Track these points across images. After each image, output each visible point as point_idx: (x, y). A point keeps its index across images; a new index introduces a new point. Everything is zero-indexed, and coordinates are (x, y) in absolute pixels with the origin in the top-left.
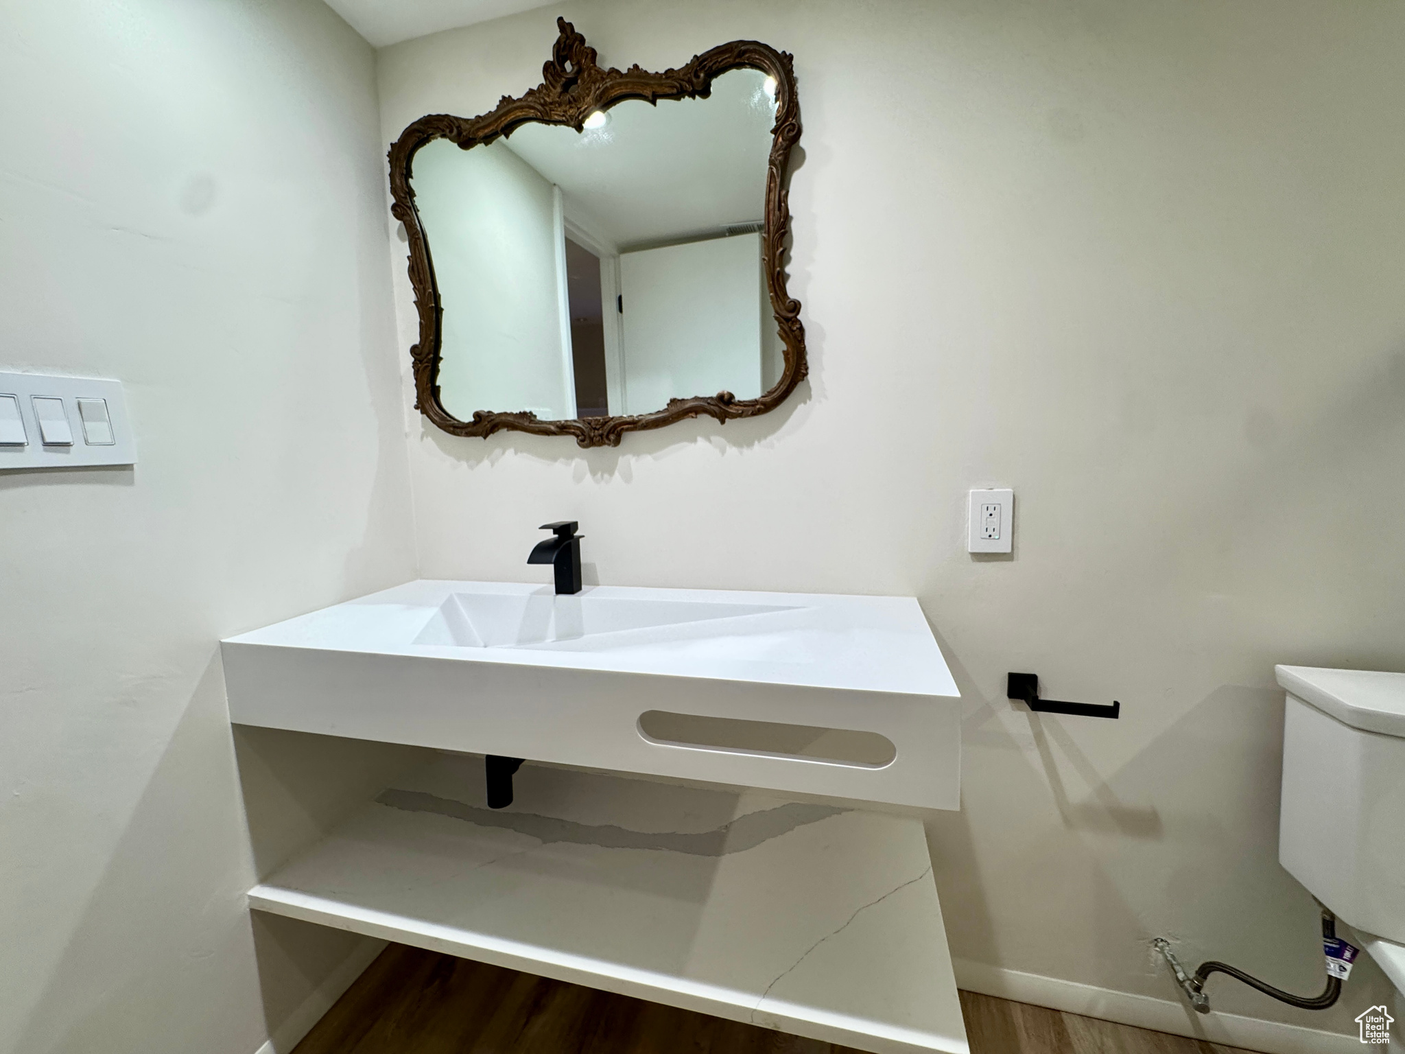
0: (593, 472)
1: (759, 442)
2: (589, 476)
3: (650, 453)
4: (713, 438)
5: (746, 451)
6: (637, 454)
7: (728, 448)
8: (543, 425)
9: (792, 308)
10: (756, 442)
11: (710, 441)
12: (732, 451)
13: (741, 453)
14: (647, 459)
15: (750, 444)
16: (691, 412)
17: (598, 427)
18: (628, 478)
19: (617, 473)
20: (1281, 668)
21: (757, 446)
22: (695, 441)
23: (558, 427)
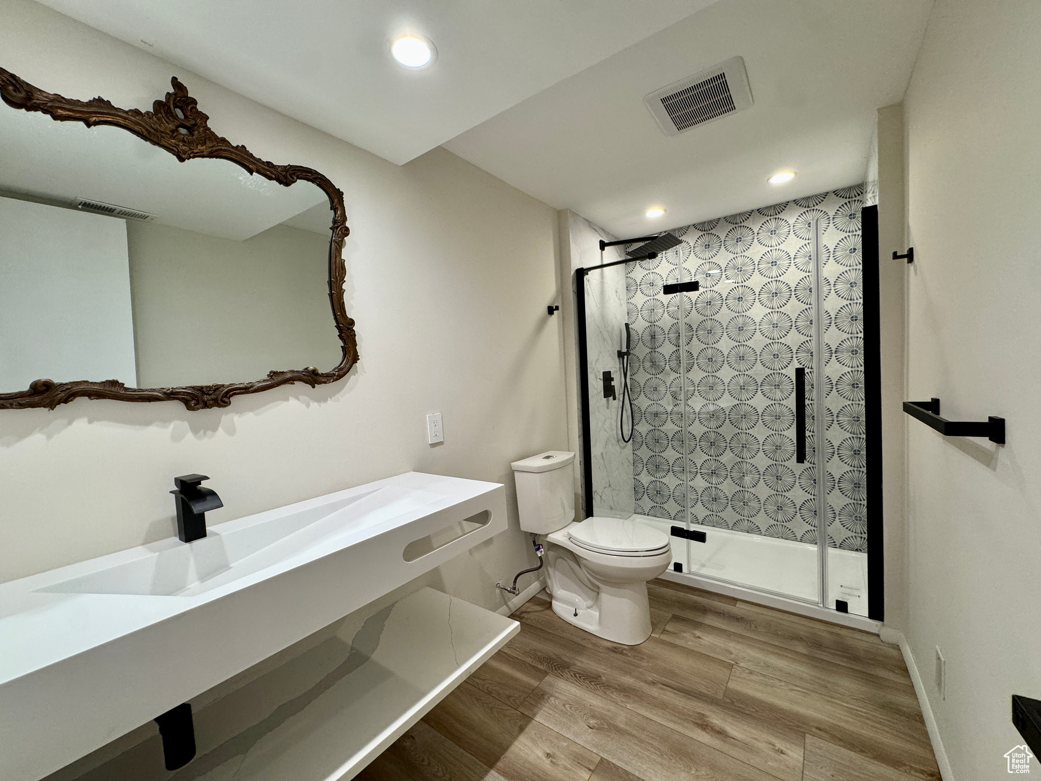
0: (195, 430)
1: (331, 398)
2: (190, 435)
3: (251, 410)
4: (300, 397)
5: (323, 405)
6: (240, 412)
7: (311, 403)
8: (145, 393)
9: (351, 323)
10: (329, 399)
11: (299, 400)
12: (314, 405)
13: (320, 406)
14: (250, 415)
15: (325, 400)
16: (290, 380)
17: (211, 392)
18: (231, 431)
19: (220, 429)
20: (514, 464)
21: (330, 402)
22: (288, 400)
23: (165, 393)
